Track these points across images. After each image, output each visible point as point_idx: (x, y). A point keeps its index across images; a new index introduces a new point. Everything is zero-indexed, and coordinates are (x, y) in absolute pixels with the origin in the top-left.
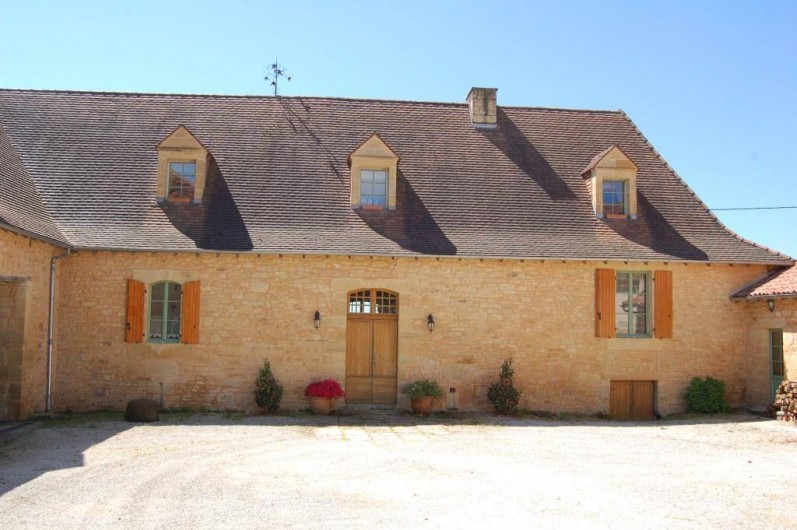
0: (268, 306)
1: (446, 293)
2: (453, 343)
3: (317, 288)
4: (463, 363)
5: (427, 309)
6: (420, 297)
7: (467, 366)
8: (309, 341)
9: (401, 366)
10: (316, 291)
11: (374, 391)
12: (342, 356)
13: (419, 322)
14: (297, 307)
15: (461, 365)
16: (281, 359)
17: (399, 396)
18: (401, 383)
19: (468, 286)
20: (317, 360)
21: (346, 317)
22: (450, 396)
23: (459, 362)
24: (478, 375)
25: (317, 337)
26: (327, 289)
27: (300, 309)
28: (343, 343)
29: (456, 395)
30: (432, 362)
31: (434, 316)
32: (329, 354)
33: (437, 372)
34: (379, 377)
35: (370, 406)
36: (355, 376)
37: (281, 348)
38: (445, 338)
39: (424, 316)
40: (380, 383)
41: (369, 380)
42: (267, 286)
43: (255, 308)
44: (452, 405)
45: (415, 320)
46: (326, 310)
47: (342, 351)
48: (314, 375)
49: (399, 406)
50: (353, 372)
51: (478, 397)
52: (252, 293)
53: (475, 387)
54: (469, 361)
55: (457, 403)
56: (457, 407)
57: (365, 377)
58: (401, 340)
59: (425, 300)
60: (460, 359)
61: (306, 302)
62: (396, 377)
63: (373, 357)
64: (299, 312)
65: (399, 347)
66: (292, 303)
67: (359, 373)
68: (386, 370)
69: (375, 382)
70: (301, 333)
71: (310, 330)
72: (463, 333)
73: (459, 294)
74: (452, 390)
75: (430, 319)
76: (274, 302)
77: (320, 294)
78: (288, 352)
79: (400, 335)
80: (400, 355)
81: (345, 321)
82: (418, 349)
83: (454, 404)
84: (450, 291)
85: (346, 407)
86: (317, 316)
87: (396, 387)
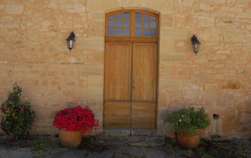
0: (23, 28)
1: (211, 12)
2: (219, 66)
3: (73, 8)
4: (227, 88)
5: (191, 30)
6: (183, 17)
7: (231, 92)
8: (64, 64)
9: (162, 91)
10: (72, 11)
11: (133, 116)
12: (100, 79)
13: (182, 44)
14: (52, 29)
15: (225, 91)
16: (37, 82)
17: (160, 122)
18: (161, 108)
19: (233, 6)
20: (73, 84)
21: (102, 39)
22: (213, 122)
23: (224, 87)
24: (243, 100)
25: (73, 60)
26: (83, 9)
27: (56, 31)
28: (101, 67)
29: (220, 121)
30: (195, 87)
31: (199, 37)
32: (85, 78)
33: (200, 97)
34: (138, 101)
35: (128, 132)
36: (114, 101)
37: (36, 72)
38: (210, 61)
39: (187, 37)
40: (140, 108)
41: (128, 105)
42: (22, 7)
43: (10, 30)
44: (214, 132)
45: (177, 41)
46: (82, 31)
47: (100, 74)
48: (70, 99)
49: (159, 133)
50: (111, 96)
51: (242, 124)
52: (8, 15)
53: (239, 112)
54: (234, 86)
55: (220, 129)
56: (221, 134)
57: (125, 101)
58: (162, 63)
59: (188, 20)
60: (224, 84)
61: (61, 23)
62: (156, 102)
63: (132, 81)
64: (53, 34)
65: (160, 70)
66: (47, 24)
67: (118, 97)
68: (146, 94)
69: (134, 107)
70: (56, 55)
71: (65, 53)
72: (229, 57)
73: (225, 14)
74: (216, 116)
75: (194, 40)
76: (29, 24)
77: (76, 14)
78: (43, 75)
79: (161, 57)
80: (161, 80)
81: (103, 43)
82: (181, 73)
83: (217, 131)
84: (215, 11)
85: (104, 133)
86: (72, 37)
87: (156, 111)
